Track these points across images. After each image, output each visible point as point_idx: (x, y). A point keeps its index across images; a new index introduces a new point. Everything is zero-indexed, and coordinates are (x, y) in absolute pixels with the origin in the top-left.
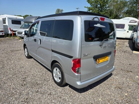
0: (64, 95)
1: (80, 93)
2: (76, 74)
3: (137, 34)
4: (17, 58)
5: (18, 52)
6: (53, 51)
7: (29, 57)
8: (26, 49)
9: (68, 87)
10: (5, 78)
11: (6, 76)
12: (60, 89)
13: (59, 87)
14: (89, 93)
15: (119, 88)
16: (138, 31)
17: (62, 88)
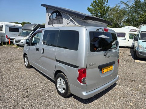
0: (69, 106)
1: (86, 104)
2: (82, 84)
3: (138, 43)
4: (16, 68)
5: (16, 61)
6: (57, 61)
7: (30, 67)
8: (26, 59)
9: (72, 98)
10: (5, 90)
11: (6, 87)
12: (64, 100)
13: (63, 98)
14: (95, 103)
15: (124, 98)
16: (139, 40)
17: (66, 99)
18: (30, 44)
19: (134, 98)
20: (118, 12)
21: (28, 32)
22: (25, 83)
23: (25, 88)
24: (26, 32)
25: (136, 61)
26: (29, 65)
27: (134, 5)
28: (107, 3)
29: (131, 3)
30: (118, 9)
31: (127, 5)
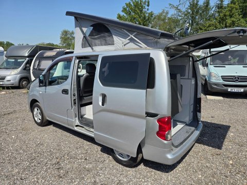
0: (143, 180)
1: (167, 172)
2: (165, 142)
3: (209, 70)
4: (19, 128)
9: (142, 166)
10: (17, 170)
11: (17, 165)
12: (131, 171)
13: (128, 169)
14: (180, 169)
15: (217, 154)
16: (209, 66)
17: (134, 169)
18: (45, 83)
19: (231, 153)
20: (167, 21)
21: (19, 61)
22: (49, 153)
23: (54, 161)
24: (14, 60)
25: (209, 97)
26: (44, 121)
27: (190, 11)
28: (149, 8)
29: (185, 7)
30: (165, 16)
31: (180, 11)
